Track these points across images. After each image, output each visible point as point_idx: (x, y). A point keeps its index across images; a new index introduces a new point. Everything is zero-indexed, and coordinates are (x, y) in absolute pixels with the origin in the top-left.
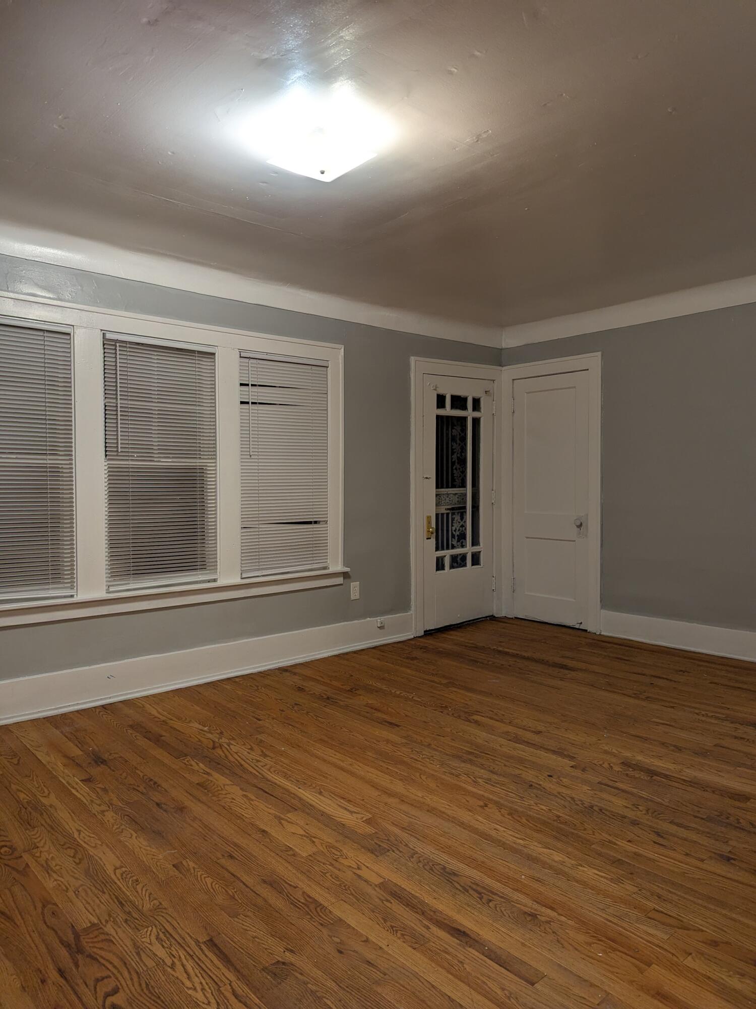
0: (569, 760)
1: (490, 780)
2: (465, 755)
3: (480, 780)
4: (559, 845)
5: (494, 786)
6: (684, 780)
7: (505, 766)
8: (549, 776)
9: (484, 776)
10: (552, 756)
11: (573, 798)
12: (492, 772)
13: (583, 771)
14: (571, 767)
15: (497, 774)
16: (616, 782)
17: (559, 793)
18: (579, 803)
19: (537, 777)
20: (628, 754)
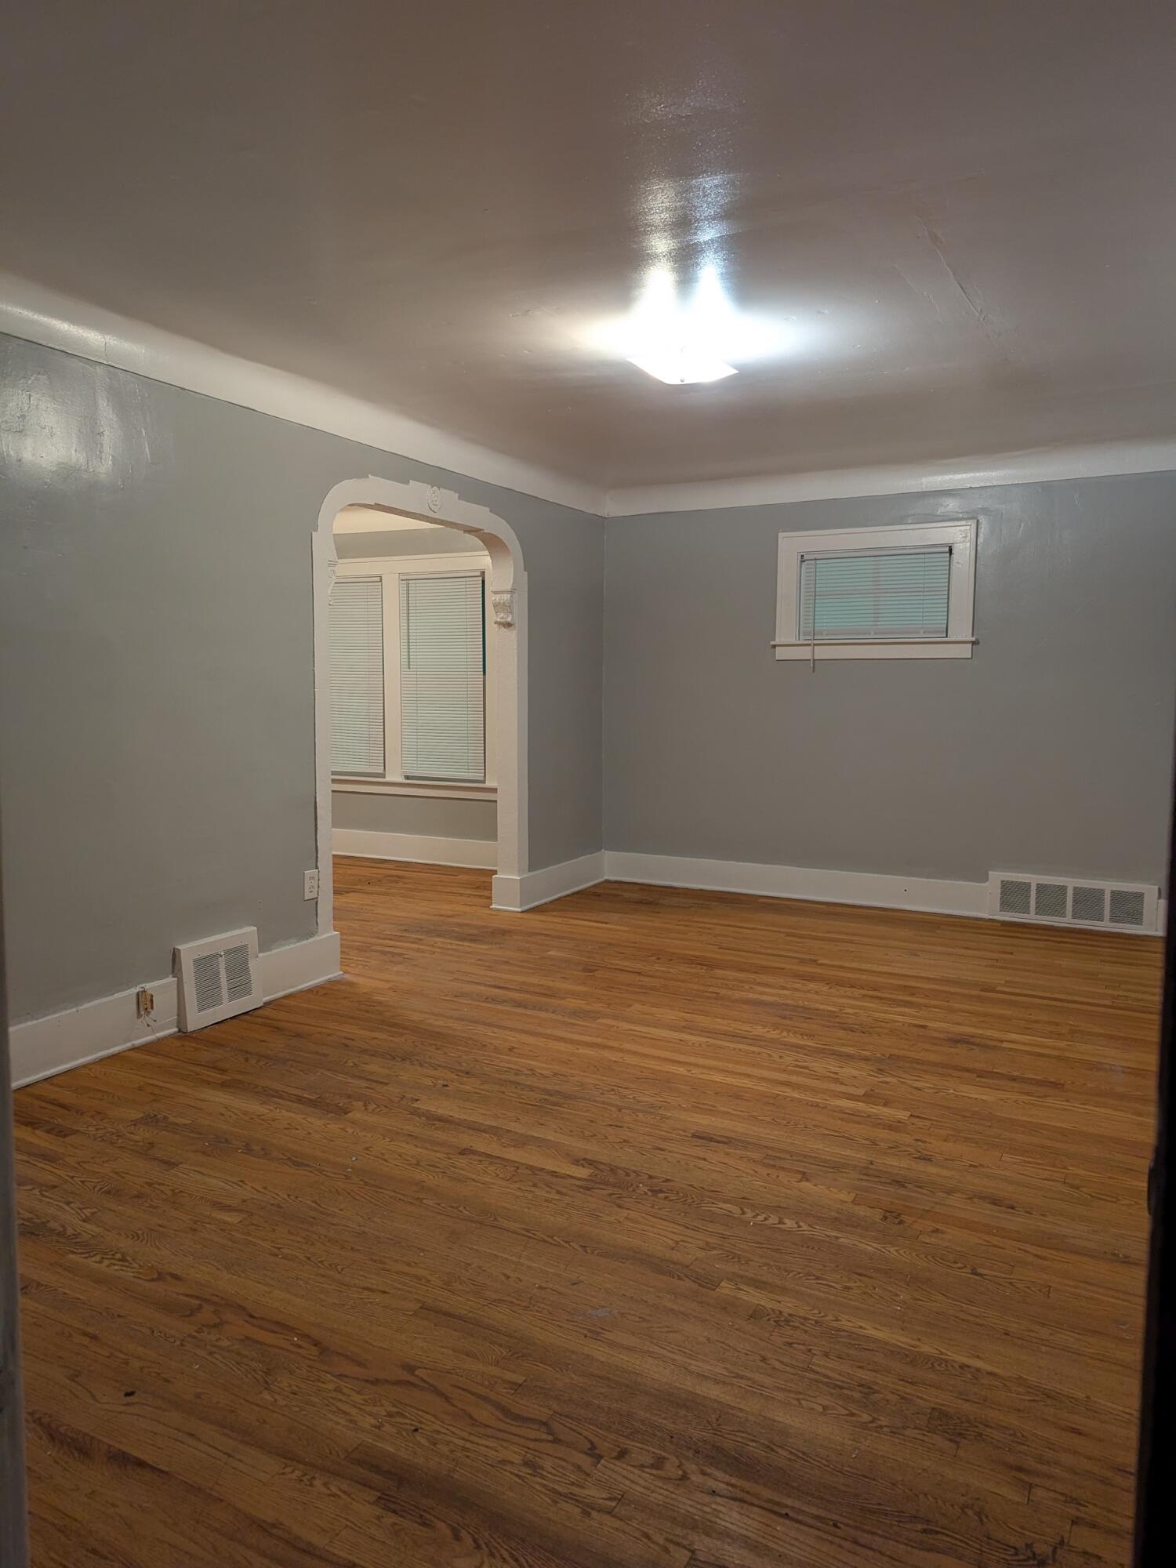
0: (420, 1108)
1: (516, 1074)
2: (562, 1101)
3: (527, 1072)
4: (438, 1030)
5: (509, 1068)
6: (281, 1097)
7: (503, 1093)
8: (447, 1086)
9: (523, 1077)
10: (443, 1112)
11: (421, 1066)
12: (518, 1083)
13: (404, 1096)
14: (417, 1100)
15: (510, 1082)
16: (367, 1088)
17: (436, 1069)
18: (416, 1062)
19: (461, 1084)
20: (334, 1127)
